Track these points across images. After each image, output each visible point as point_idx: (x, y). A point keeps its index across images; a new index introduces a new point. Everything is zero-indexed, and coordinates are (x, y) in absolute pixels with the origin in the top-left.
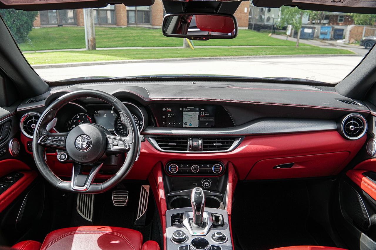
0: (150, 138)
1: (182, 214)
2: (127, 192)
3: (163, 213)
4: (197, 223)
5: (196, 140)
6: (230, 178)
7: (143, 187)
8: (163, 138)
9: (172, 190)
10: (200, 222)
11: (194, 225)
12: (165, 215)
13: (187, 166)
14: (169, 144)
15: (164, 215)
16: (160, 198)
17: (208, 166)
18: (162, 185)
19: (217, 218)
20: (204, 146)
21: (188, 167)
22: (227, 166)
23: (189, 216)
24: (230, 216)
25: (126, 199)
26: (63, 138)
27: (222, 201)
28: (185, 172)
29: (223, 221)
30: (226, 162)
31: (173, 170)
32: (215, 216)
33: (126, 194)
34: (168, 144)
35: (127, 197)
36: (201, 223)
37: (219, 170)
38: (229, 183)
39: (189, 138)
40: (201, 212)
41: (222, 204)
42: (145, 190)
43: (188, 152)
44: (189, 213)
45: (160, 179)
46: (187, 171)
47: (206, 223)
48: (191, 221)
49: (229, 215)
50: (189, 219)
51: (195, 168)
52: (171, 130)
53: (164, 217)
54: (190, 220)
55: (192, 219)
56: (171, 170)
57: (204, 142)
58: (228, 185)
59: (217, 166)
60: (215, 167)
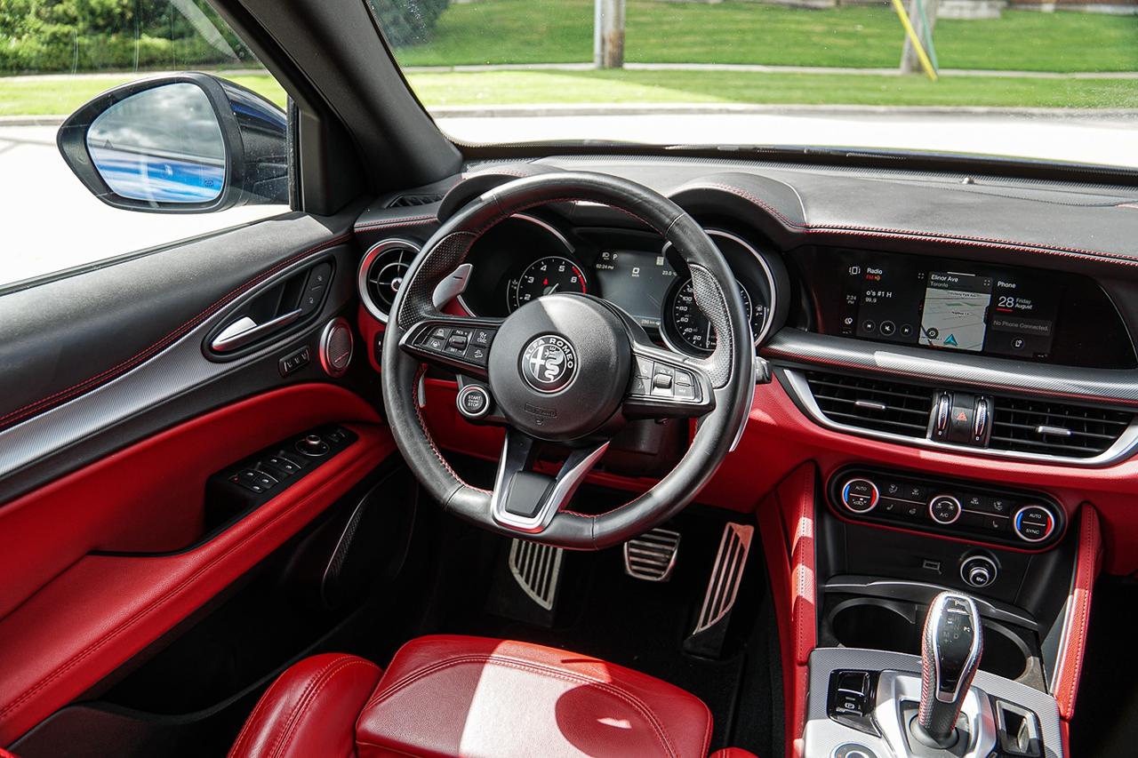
0: (787, 372)
1: (875, 676)
2: (675, 537)
3: (800, 655)
4: (931, 731)
5: (968, 401)
6: (1084, 570)
7: (731, 530)
8: (835, 378)
9: (843, 573)
10: (944, 728)
11: (918, 733)
12: (807, 663)
13: (915, 492)
14: (858, 403)
15: (802, 664)
16: (798, 598)
17: (998, 505)
18: (809, 551)
19: (1013, 722)
20: (997, 430)
21: (914, 498)
22: (1076, 519)
23: (899, 690)
24: (1067, 724)
25: (669, 560)
26: (483, 338)
27: (1037, 652)
28: (900, 514)
29: (1040, 742)
30: (1071, 504)
31: (858, 499)
32: (1006, 712)
33: (672, 544)
34: (853, 404)
35: (672, 553)
36: (948, 735)
37: (1043, 531)
38: (1076, 591)
39: (941, 391)
40: (956, 695)
41: (1032, 661)
42: (737, 538)
43: (927, 441)
44: (904, 679)
45: (805, 527)
46: (912, 512)
47: (968, 735)
48: (908, 715)
49: (1062, 718)
50: (901, 702)
51: (945, 507)
52: (873, 353)
53: (800, 672)
54: (905, 706)
55: (915, 705)
56: (850, 498)
57: (997, 415)
58: (1070, 597)
59: (1034, 513)
60: (1025, 515)
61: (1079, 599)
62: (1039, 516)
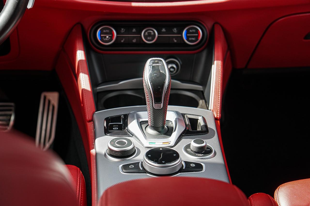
1: (126, 116)
3: (88, 117)
4: (155, 128)
6: (218, 52)
7: (45, 98)
9: (105, 82)
10: (160, 125)
11: (150, 131)
12: (92, 120)
13: (134, 30)
15: (90, 121)
16: (83, 90)
17: (175, 30)
18: (85, 66)
19: (194, 122)
21: (134, 33)
22: (212, 33)
23: (138, 117)
24: (219, 122)
25: (9, 120)
27: (203, 97)
28: (128, 44)
29: (206, 126)
30: (209, 25)
31: (105, 37)
32: (190, 119)
33: (10, 110)
36: (163, 127)
37: (197, 37)
38: (215, 62)
42: (49, 102)
44: (141, 113)
45: (80, 55)
46: (134, 41)
47: (173, 128)
48: (144, 126)
49: (216, 119)
50: (140, 122)
51: (149, 35)
53: (90, 125)
54: (141, 124)
55: (147, 122)
56: (101, 38)
58: (213, 66)
59: (191, 30)
60: (188, 32)
61: (217, 65)
62: (194, 31)
